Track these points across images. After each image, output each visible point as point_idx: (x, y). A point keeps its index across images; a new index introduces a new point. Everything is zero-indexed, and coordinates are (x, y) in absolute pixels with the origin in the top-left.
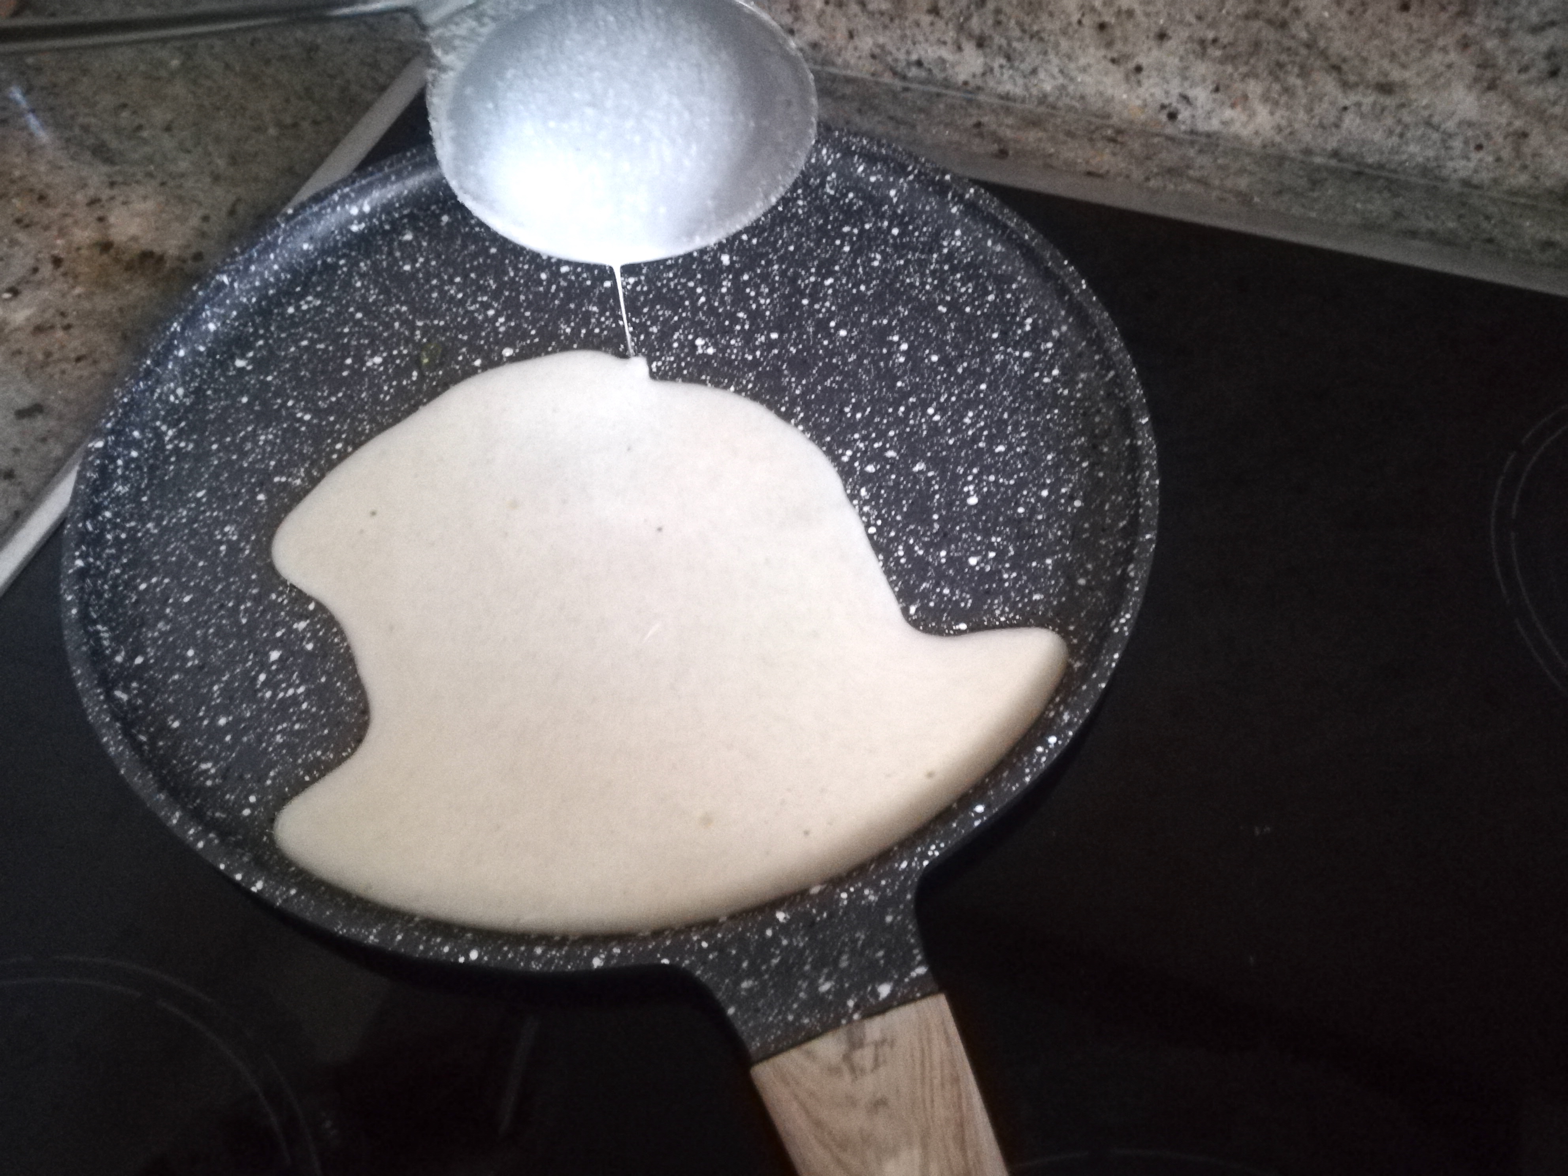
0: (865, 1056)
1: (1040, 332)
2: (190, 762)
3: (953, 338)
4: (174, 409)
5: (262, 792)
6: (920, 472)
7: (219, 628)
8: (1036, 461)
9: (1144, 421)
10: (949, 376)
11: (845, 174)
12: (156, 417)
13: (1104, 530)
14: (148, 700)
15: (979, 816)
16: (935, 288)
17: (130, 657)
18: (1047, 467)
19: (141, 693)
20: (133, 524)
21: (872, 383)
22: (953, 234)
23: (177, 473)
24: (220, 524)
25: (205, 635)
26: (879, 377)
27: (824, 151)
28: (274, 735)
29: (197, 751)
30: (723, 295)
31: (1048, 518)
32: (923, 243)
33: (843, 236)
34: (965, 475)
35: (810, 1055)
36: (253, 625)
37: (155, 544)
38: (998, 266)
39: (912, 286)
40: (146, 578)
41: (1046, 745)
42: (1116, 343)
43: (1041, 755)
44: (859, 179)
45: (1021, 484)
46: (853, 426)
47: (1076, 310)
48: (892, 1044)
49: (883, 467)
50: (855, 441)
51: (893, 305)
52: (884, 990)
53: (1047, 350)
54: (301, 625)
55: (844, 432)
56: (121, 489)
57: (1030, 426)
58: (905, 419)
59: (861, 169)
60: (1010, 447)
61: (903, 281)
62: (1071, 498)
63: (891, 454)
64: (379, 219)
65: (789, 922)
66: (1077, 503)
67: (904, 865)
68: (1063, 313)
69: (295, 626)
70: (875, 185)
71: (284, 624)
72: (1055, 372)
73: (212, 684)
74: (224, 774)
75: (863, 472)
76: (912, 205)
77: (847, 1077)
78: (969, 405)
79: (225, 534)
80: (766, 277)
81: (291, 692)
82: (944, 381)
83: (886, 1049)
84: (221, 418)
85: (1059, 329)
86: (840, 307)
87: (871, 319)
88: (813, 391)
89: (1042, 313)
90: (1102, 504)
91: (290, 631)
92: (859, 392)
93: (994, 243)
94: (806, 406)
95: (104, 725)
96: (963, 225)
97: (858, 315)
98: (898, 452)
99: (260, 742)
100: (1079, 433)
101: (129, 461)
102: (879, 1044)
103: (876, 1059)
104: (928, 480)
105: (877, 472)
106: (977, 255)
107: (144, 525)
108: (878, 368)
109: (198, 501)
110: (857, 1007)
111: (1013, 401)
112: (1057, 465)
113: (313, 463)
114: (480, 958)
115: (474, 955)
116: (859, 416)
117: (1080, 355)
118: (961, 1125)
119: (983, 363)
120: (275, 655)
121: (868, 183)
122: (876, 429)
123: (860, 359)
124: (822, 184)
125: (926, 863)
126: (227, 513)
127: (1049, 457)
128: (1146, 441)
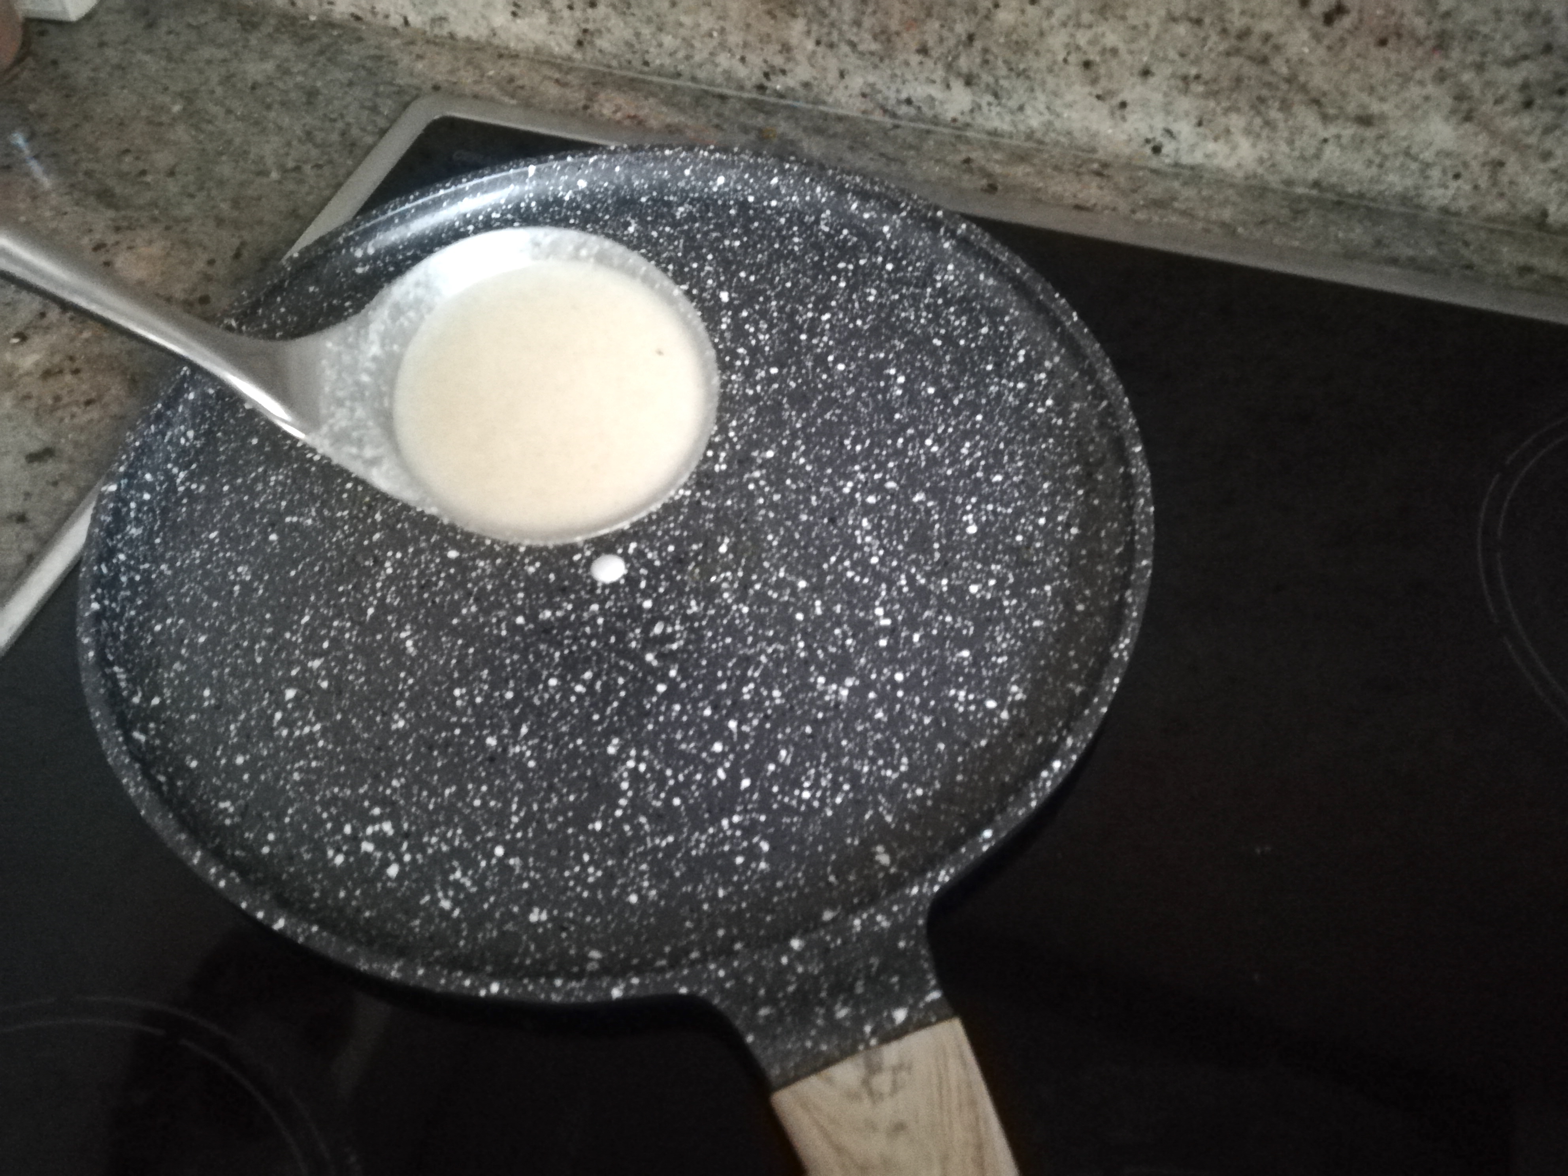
0: (883, 1082)
1: (1033, 364)
2: (209, 801)
3: (949, 371)
4: (184, 451)
5: (281, 830)
6: (921, 502)
7: (235, 668)
8: (1033, 489)
9: (1138, 449)
10: (946, 407)
11: (840, 212)
12: (167, 460)
13: (1101, 556)
14: (165, 739)
15: (986, 841)
16: (930, 321)
17: (147, 698)
18: (1043, 495)
19: (159, 734)
20: (147, 566)
21: (871, 415)
22: (946, 270)
23: (190, 513)
24: (232, 564)
25: (221, 674)
26: (877, 409)
27: (818, 189)
28: (291, 773)
29: (216, 790)
30: (723, 332)
31: (1046, 546)
32: (917, 278)
33: (838, 272)
34: (964, 504)
35: (830, 1081)
36: (267, 663)
37: (170, 586)
38: (991, 299)
39: (907, 319)
40: (162, 620)
41: (1051, 769)
42: (1107, 374)
43: (1045, 780)
44: (852, 216)
45: (1019, 513)
46: (853, 458)
47: (1067, 340)
48: (909, 1068)
49: (883, 499)
50: (856, 472)
51: (889, 339)
52: (900, 1015)
53: (1040, 381)
54: (316, 664)
55: (845, 464)
56: (134, 531)
57: (1026, 456)
58: (903, 452)
59: (854, 206)
60: (1007, 476)
61: (898, 316)
62: (1067, 526)
63: (891, 485)
64: (383, 261)
65: (804, 950)
66: (1074, 531)
67: (915, 890)
68: (1055, 344)
69: (310, 664)
70: (869, 223)
71: (299, 662)
72: (1049, 402)
73: (228, 724)
74: (243, 812)
75: (864, 503)
76: (905, 240)
77: (867, 1102)
78: (967, 435)
79: (238, 575)
80: (764, 314)
81: (307, 730)
82: (942, 413)
83: (903, 1074)
84: (231, 460)
85: (1051, 360)
86: (838, 342)
87: (868, 352)
88: (813, 424)
89: (1035, 345)
90: (1098, 531)
91: (305, 669)
92: (858, 424)
93: (986, 277)
94: (807, 441)
95: (123, 765)
96: (956, 259)
97: (855, 349)
98: (898, 482)
99: (277, 778)
100: (1072, 462)
101: (141, 504)
102: (897, 1069)
103: (894, 1083)
104: (928, 511)
105: (878, 503)
106: (969, 289)
107: (158, 566)
108: (875, 401)
109: (211, 542)
110: (874, 1033)
111: (1009, 431)
112: (1053, 493)
113: (324, 504)
114: (501, 991)
115: (495, 988)
116: (858, 448)
117: (1073, 385)
118: (979, 1147)
119: (979, 395)
120: (290, 694)
121: (862, 220)
122: (876, 462)
123: (858, 391)
124: (817, 222)
125: (936, 888)
126: (238, 553)
127: (1046, 485)
128: (1140, 469)
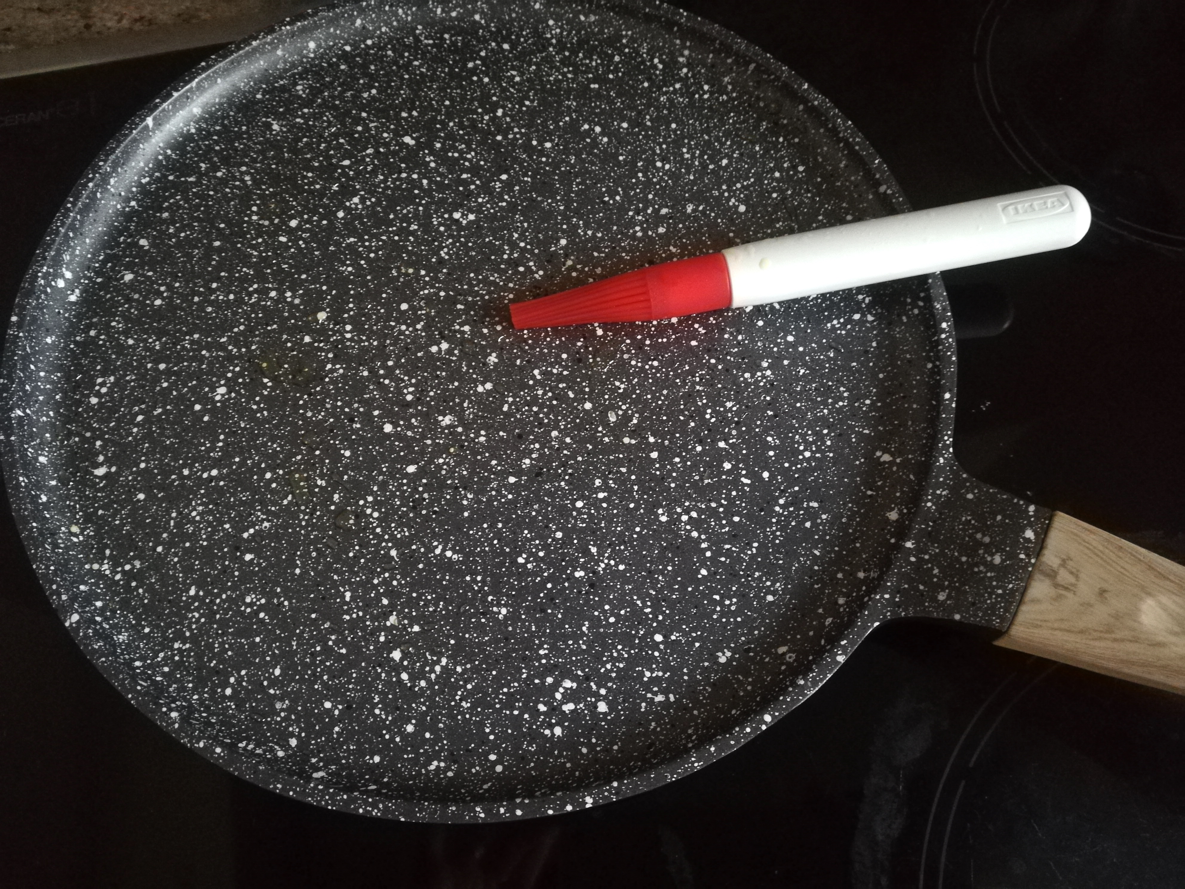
0: (1064, 577)
1: (671, 66)
3: (622, 103)
6: (694, 211)
8: (752, 155)
9: (806, 86)
10: (647, 132)
11: (430, 23)
14: (336, 761)
15: (951, 400)
16: (574, 72)
17: (286, 746)
18: (762, 156)
19: (328, 762)
20: (162, 655)
21: (602, 169)
22: (548, 26)
23: (150, 589)
24: (236, 602)
25: (324, 684)
26: (604, 162)
27: (400, 11)
28: (458, 705)
29: (415, 762)
30: (436, 169)
31: (795, 190)
32: (534, 44)
33: (474, 71)
34: (722, 194)
35: (1034, 601)
37: (199, 657)
38: (601, 32)
39: (556, 80)
40: (227, 684)
41: (943, 331)
43: (947, 338)
44: (443, 20)
45: (759, 179)
46: (622, 209)
47: (686, 33)
49: (669, 224)
50: (633, 217)
51: (560, 103)
52: (1029, 534)
53: (686, 74)
54: (393, 620)
55: (620, 217)
57: (727, 134)
58: (649, 181)
59: (439, 11)
60: (730, 158)
61: (549, 81)
62: (794, 167)
63: (664, 211)
64: (85, 277)
66: (801, 168)
67: (942, 460)
68: (678, 42)
70: (459, 18)
71: (379, 629)
72: (706, 87)
73: (371, 713)
74: (452, 758)
75: (660, 236)
76: (500, 20)
77: (1070, 595)
78: (678, 143)
79: (251, 605)
80: (451, 136)
81: (438, 668)
82: (646, 137)
83: (1070, 563)
85: (682, 55)
86: (528, 126)
87: (556, 122)
88: (571, 201)
89: (659, 49)
90: (816, 160)
92: (602, 181)
93: (586, 16)
94: (577, 213)
96: (552, 14)
97: (544, 124)
98: (667, 207)
100: (759, 120)
102: (1064, 563)
103: (1072, 573)
104: (703, 212)
105: (668, 229)
106: (578, 32)
107: (172, 649)
108: (596, 156)
109: (196, 597)
110: (1028, 555)
111: (701, 124)
112: (767, 151)
113: (263, 503)
114: (773, 716)
115: (768, 718)
116: (618, 198)
117: (713, 66)
119: (657, 109)
121: (452, 19)
122: (639, 201)
123: (578, 155)
124: (417, 39)
125: (951, 450)
126: (233, 589)
127: (757, 148)
128: (818, 100)
